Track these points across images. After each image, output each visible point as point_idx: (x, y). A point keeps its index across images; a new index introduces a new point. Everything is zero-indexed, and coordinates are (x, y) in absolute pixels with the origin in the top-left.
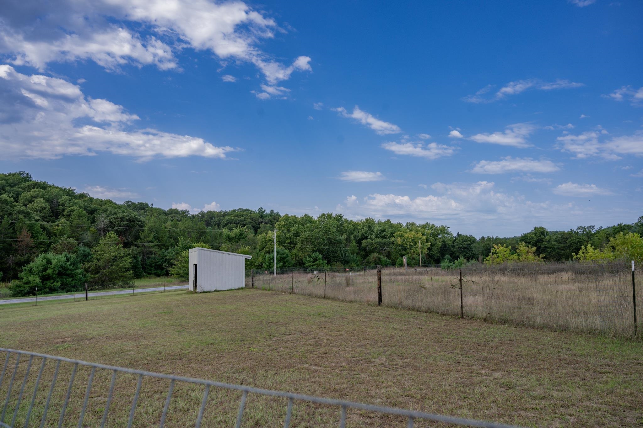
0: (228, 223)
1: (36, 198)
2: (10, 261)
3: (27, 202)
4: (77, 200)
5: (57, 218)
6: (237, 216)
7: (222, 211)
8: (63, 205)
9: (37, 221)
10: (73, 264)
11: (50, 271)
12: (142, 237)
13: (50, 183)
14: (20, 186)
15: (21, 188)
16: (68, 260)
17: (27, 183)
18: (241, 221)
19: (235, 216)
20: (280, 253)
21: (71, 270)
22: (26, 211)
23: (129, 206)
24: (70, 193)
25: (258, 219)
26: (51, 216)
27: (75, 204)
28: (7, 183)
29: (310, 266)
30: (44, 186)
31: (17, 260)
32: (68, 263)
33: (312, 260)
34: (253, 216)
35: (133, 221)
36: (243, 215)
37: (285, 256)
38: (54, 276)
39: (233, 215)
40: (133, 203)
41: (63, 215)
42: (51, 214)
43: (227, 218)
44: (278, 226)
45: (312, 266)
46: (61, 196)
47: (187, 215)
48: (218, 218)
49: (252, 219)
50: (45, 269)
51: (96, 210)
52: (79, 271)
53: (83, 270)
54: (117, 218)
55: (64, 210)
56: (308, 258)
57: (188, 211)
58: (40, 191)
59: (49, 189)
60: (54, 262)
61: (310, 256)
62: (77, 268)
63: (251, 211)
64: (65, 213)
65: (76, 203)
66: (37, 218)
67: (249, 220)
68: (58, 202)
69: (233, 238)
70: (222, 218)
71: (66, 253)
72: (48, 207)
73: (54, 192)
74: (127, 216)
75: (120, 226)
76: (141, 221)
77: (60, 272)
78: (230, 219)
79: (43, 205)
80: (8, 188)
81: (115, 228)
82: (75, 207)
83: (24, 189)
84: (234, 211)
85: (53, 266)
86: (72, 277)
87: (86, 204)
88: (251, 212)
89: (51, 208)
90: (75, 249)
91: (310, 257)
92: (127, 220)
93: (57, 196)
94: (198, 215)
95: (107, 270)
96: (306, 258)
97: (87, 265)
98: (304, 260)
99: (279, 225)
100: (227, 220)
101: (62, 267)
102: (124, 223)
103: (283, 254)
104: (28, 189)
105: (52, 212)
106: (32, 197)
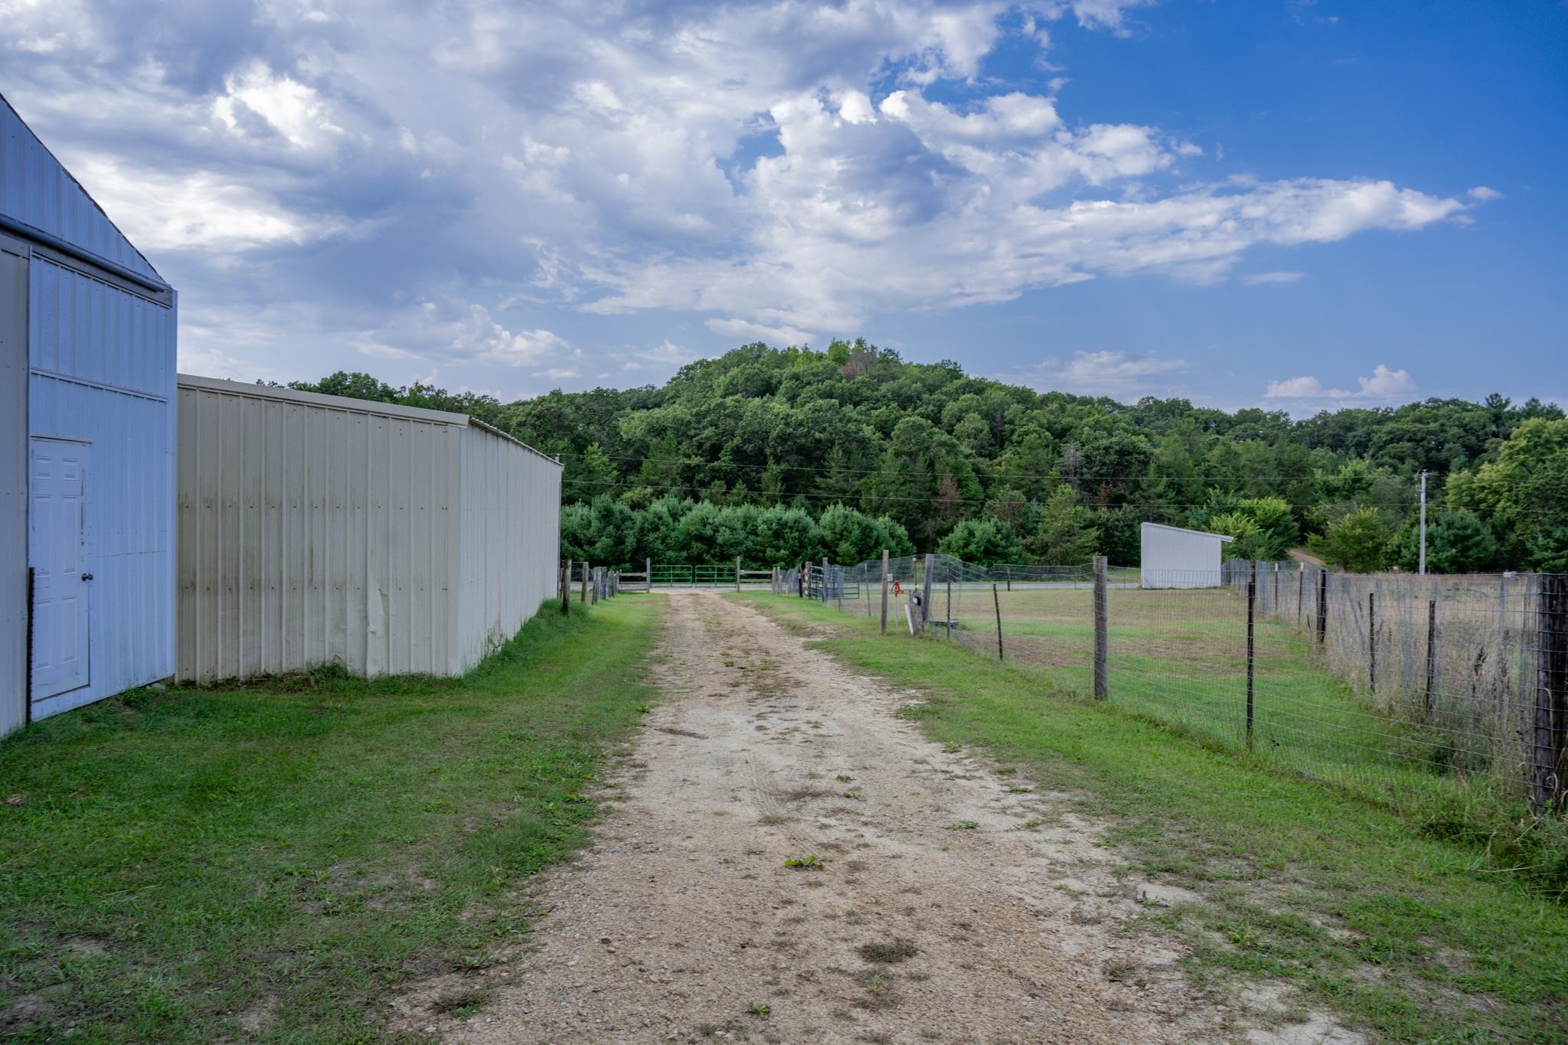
0: (1391, 441)
1: (967, 411)
2: (929, 529)
3: (954, 421)
4: (1036, 411)
5: (1002, 448)
6: (1420, 420)
7: (1378, 410)
8: (1011, 422)
9: (967, 457)
10: (1007, 538)
11: (972, 547)
12: (1144, 486)
13: (991, 379)
14: (944, 389)
15: (945, 394)
16: (999, 531)
17: (957, 383)
18: (1429, 433)
19: (1415, 421)
20: (1457, 525)
21: (1004, 547)
22: (949, 442)
23: (1149, 408)
24: (1024, 397)
25: (1484, 427)
26: (991, 445)
27: (1032, 419)
28: (924, 386)
29: (1546, 560)
30: (978, 388)
31: (938, 527)
32: (999, 536)
33: (1552, 544)
34: (1467, 419)
35: (1130, 454)
36: (1436, 419)
37: (1469, 532)
38: (979, 555)
39: (1408, 419)
40: (1156, 402)
41: (1012, 442)
42: (993, 442)
43: (1389, 426)
44: (1507, 451)
45: (1554, 559)
46: (1009, 404)
47: (1286, 422)
48: (1365, 428)
49: (1464, 427)
50: (967, 545)
51: (1071, 428)
52: (1013, 549)
53: (1020, 548)
54: (1098, 449)
55: (1013, 432)
56: (1540, 539)
57: (1287, 414)
58: (972, 399)
59: (988, 391)
60: (978, 534)
61: (1548, 534)
62: (1012, 545)
63: (1466, 404)
64: (1015, 438)
65: (1034, 418)
66: (968, 451)
67: (1455, 430)
68: (1002, 417)
69: (1337, 489)
70: (1375, 427)
71: (996, 519)
72: (987, 429)
73: (997, 396)
74: (1118, 444)
75: (1104, 464)
76: (1144, 453)
77: (986, 548)
78: (1398, 429)
79: (978, 425)
80: (926, 396)
81: (1095, 469)
82: (1032, 426)
83: (949, 394)
84: (1415, 406)
85: (976, 540)
86: (1005, 558)
87: (1052, 417)
88: (1464, 407)
89: (991, 429)
90: (1023, 510)
91: (1549, 537)
92: (1117, 452)
93: (1002, 406)
94: (1313, 422)
95: (1058, 548)
96: (1536, 538)
97: (1030, 539)
98: (1529, 545)
99: (1511, 448)
100: (1390, 433)
101: (989, 541)
102: (1111, 458)
103: (1465, 528)
104: (954, 396)
105: (994, 435)
106: (961, 411)
